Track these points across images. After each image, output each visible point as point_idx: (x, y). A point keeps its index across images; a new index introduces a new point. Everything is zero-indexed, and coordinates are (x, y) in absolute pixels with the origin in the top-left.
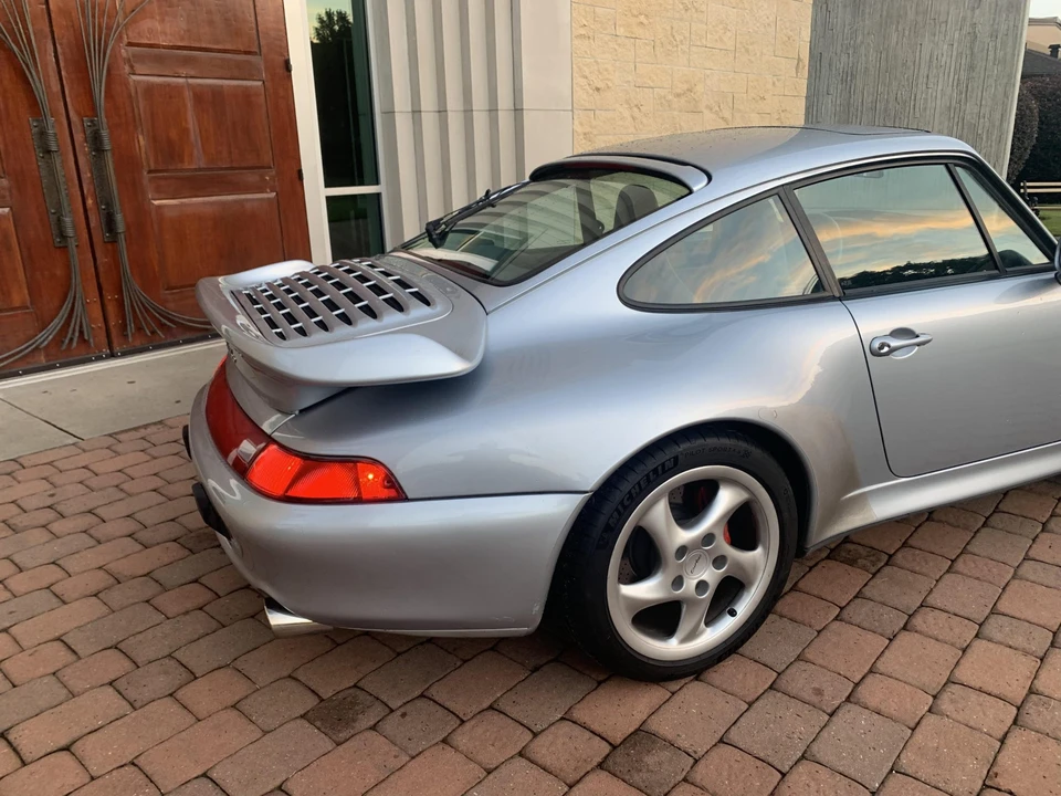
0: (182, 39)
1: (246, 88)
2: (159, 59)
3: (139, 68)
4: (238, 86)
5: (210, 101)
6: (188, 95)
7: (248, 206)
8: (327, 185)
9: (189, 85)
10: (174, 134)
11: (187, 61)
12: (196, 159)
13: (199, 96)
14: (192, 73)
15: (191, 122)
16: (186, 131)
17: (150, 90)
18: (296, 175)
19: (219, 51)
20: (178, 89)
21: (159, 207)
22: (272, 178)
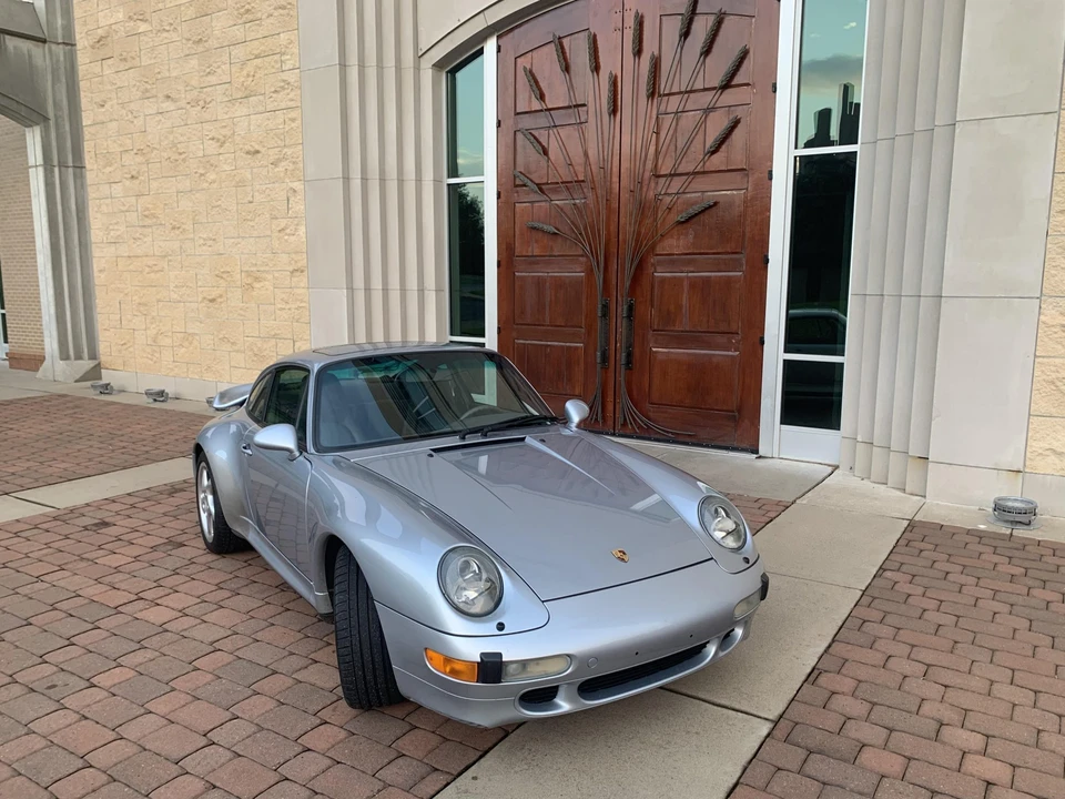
0: (689, 248)
1: (729, 277)
2: (672, 262)
3: (659, 269)
4: (720, 277)
5: (702, 287)
6: (686, 284)
7: (714, 360)
8: (785, 352)
9: (687, 277)
10: (672, 308)
11: (689, 262)
12: (683, 324)
13: (693, 284)
14: (692, 269)
15: (684, 301)
16: (680, 307)
17: (663, 280)
18: (758, 341)
19: (714, 254)
20: (681, 279)
21: (656, 352)
22: (738, 342)
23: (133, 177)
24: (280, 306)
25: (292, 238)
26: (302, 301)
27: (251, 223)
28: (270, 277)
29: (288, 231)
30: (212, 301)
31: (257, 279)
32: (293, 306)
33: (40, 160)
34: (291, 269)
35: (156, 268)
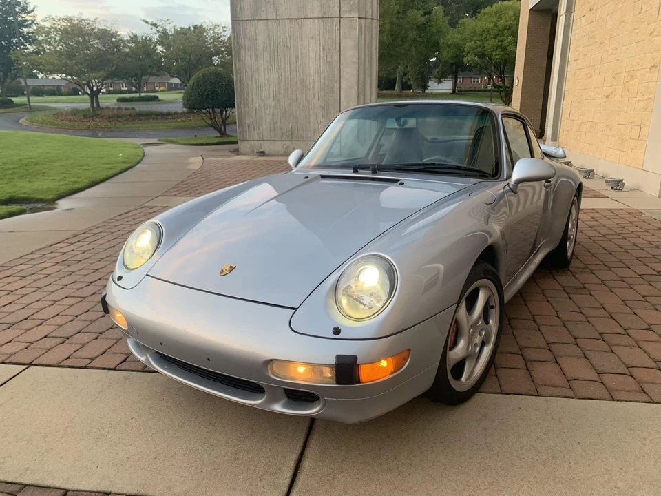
23: (591, 10)
24: (639, 98)
25: (657, 38)
26: (651, 93)
27: (637, 31)
28: (638, 74)
29: (655, 33)
30: (607, 97)
31: (633, 77)
32: (645, 98)
33: (565, 12)
34: (649, 66)
35: (589, 76)
